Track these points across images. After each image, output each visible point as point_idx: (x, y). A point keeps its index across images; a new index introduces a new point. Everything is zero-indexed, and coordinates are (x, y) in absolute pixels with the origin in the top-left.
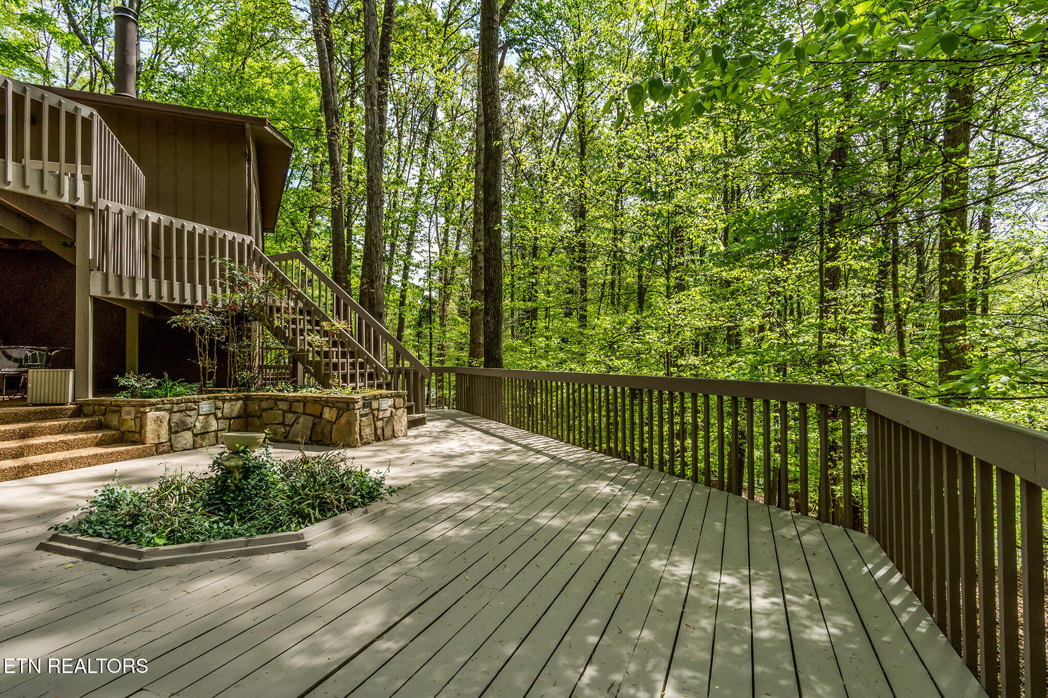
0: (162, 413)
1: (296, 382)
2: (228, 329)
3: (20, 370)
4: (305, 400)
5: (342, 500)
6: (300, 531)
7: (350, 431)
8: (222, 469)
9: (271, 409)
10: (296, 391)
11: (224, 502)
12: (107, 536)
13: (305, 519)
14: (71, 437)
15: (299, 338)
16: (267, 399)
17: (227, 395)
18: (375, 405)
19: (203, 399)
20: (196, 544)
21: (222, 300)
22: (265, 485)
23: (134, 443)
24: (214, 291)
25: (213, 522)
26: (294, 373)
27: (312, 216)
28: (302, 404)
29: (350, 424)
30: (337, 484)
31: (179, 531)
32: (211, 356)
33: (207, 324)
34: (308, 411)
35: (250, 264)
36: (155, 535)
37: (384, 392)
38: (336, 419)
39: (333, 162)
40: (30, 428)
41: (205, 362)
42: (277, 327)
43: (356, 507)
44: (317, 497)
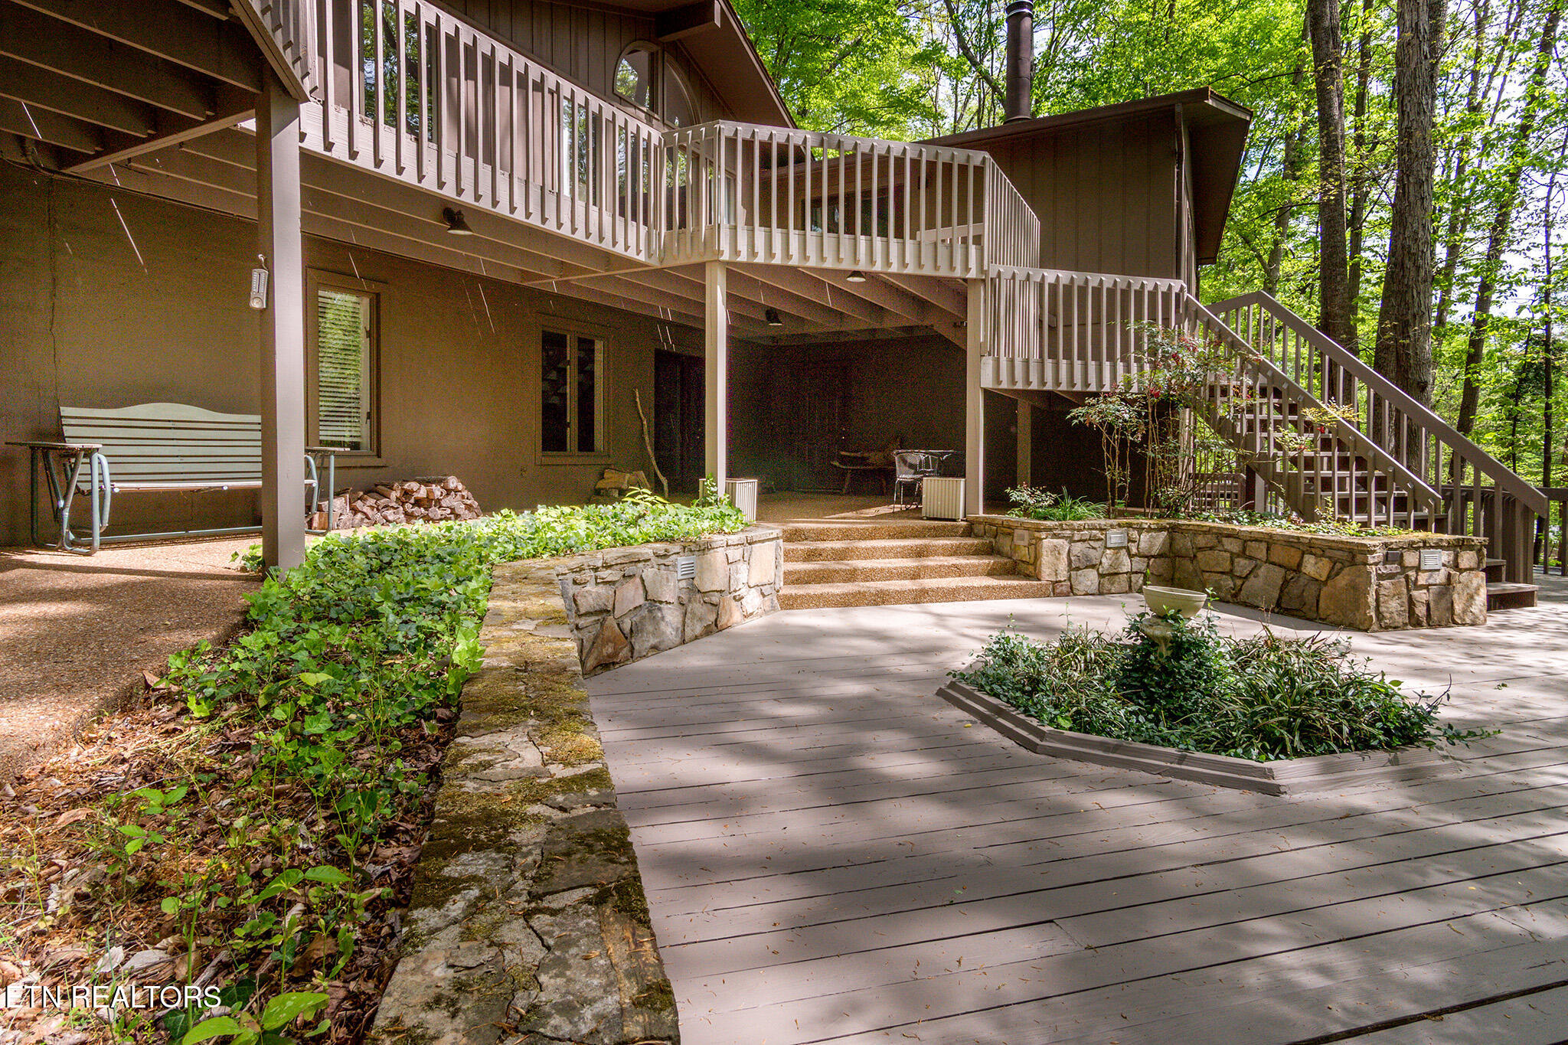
0: (1061, 541)
1: (1252, 507)
2: (1146, 424)
3: (916, 476)
4: (1269, 540)
5: (1346, 729)
6: (1267, 765)
7: (1357, 600)
8: (1142, 637)
9: (1211, 548)
10: (1253, 522)
11: (1145, 687)
12: (1005, 699)
13: (1276, 747)
14: (961, 561)
15: (1259, 435)
16: (1205, 533)
17: (1146, 522)
18: (1410, 559)
19: (1112, 526)
20: (1108, 739)
21: (1139, 382)
22: (1204, 673)
23: (1028, 577)
24: (1128, 370)
25: (1131, 713)
26: (1249, 493)
27: (1281, 222)
28: (1263, 546)
29: (1357, 591)
30: (1335, 700)
31: (1086, 714)
32: (1122, 464)
33: (1118, 417)
34: (1275, 559)
35: (1179, 322)
36: (1057, 712)
37: (1432, 536)
38: (1328, 577)
39: (1326, 121)
40: (925, 546)
41: (1113, 472)
42: (1222, 418)
43: (1374, 748)
44: (1295, 714)
